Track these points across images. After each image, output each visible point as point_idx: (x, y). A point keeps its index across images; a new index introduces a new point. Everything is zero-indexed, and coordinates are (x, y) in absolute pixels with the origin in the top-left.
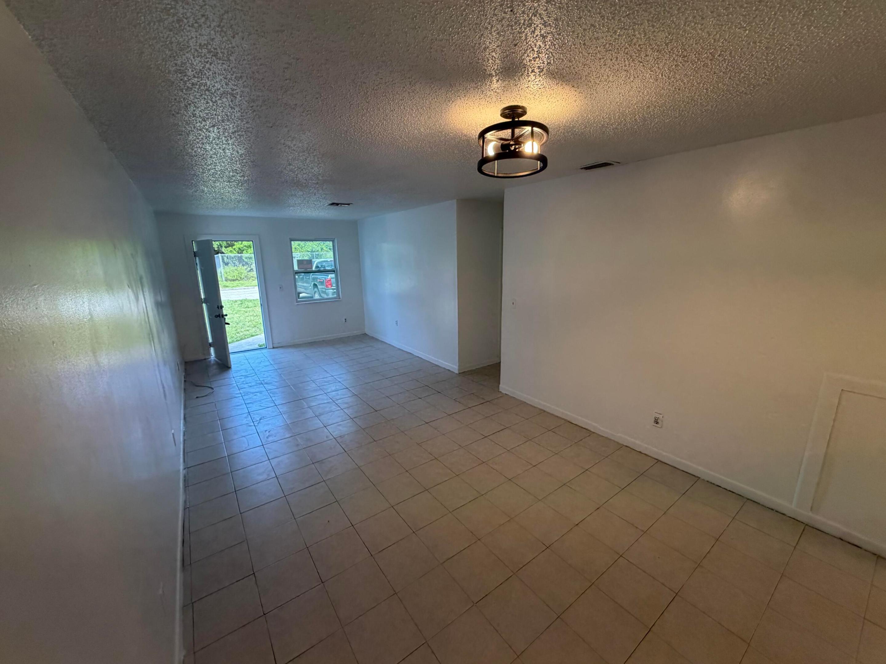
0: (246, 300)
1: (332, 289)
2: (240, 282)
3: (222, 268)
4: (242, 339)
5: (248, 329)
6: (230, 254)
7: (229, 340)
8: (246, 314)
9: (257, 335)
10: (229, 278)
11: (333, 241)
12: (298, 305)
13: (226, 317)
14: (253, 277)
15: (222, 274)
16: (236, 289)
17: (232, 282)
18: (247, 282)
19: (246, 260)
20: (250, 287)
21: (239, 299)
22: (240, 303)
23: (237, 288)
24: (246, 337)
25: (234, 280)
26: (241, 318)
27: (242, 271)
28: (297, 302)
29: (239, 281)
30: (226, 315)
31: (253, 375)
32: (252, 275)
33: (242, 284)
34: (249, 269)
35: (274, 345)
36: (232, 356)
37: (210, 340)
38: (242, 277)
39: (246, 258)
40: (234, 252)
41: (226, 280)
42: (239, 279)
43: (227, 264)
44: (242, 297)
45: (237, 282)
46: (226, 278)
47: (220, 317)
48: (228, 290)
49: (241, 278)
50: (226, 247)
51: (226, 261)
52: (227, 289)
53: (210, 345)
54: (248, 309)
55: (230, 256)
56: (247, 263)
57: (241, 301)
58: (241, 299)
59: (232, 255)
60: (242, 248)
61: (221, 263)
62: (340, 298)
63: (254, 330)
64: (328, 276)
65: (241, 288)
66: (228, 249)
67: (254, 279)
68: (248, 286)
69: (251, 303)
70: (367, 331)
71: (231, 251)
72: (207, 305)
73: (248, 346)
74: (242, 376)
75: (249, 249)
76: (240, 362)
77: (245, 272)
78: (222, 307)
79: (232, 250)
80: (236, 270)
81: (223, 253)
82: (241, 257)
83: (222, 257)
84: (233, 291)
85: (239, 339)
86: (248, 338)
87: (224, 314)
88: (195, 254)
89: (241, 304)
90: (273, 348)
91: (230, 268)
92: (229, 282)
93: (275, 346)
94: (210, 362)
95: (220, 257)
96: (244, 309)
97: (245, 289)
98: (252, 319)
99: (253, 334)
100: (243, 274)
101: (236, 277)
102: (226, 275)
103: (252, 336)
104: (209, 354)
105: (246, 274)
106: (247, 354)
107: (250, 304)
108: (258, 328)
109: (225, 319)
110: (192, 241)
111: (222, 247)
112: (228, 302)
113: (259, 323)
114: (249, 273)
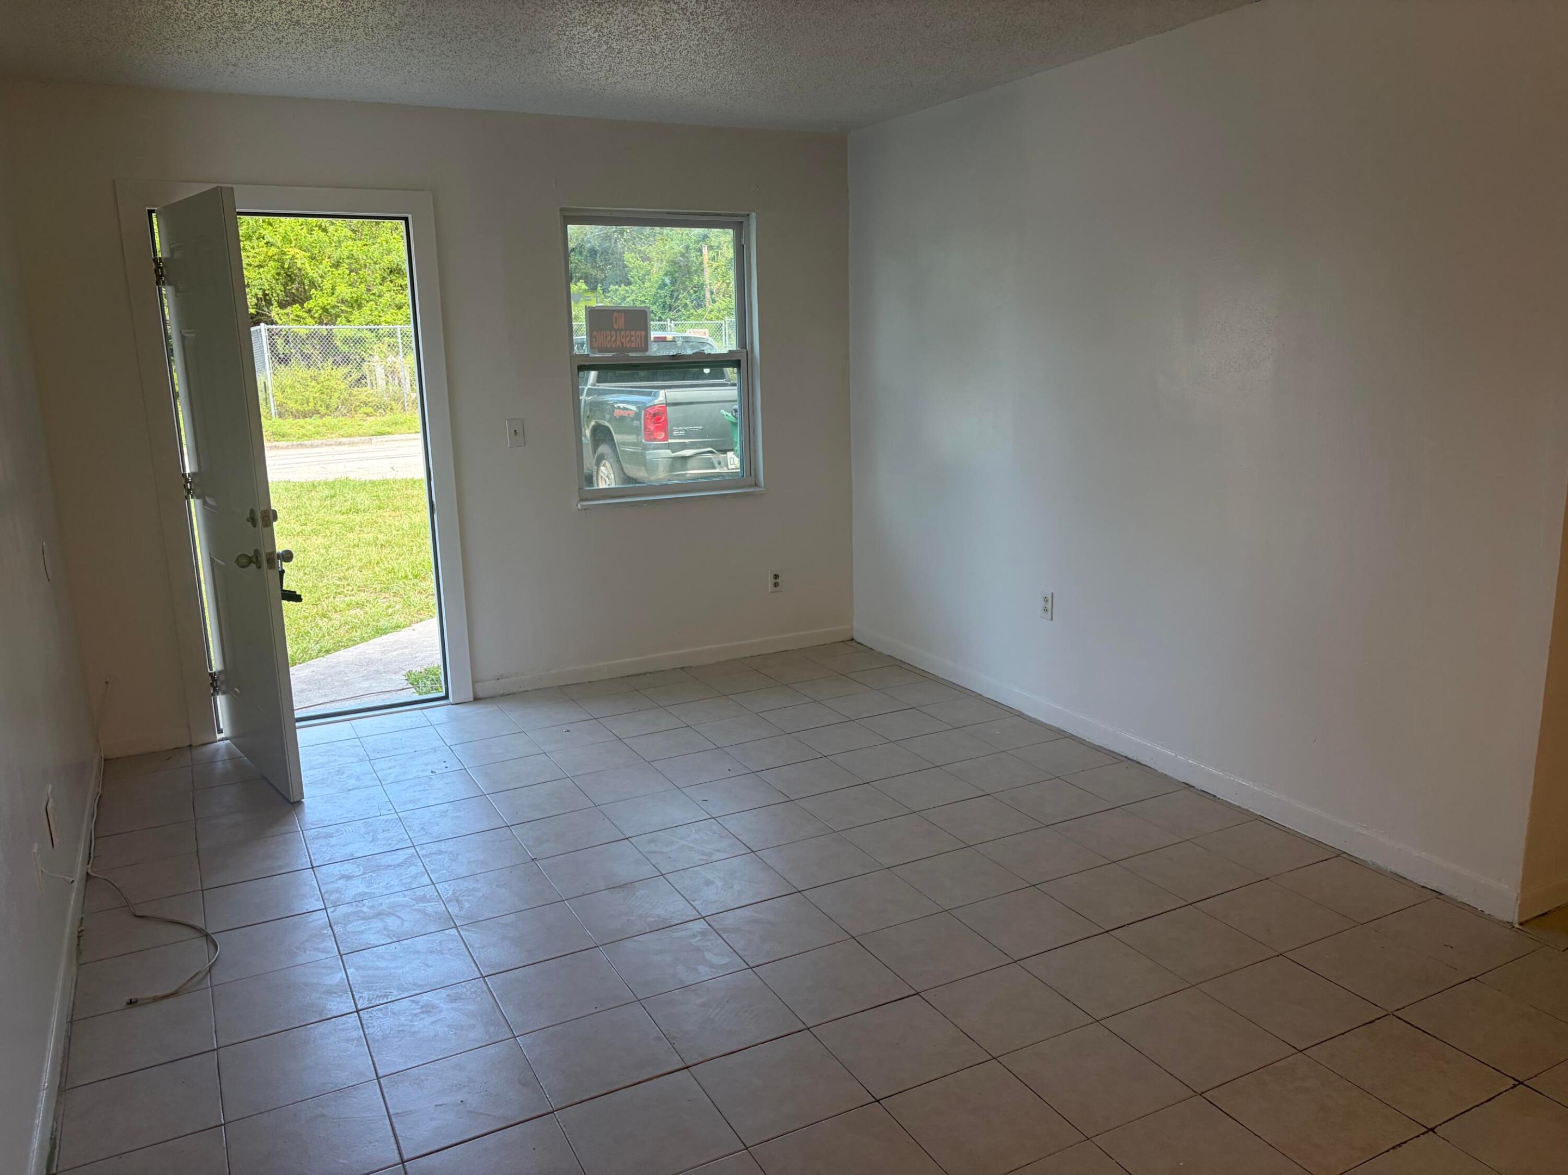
0: (345, 483)
1: (669, 446)
2: (327, 419)
3: (268, 371)
4: (338, 646)
5: (362, 596)
6: (295, 327)
7: (292, 649)
8: (351, 536)
9: (397, 627)
10: (291, 404)
11: (739, 227)
12: (586, 509)
13: (285, 566)
14: (366, 404)
15: (270, 391)
16: (312, 446)
17: (301, 421)
18: (348, 421)
19: (345, 349)
20: (357, 439)
21: (322, 478)
22: (327, 492)
23: (315, 442)
24: (356, 634)
25: (305, 415)
26: (335, 552)
27: (333, 383)
28: (582, 500)
29: (322, 416)
30: (288, 556)
31: (402, 856)
32: (363, 397)
33: (332, 429)
34: (356, 375)
35: (478, 685)
36: (305, 736)
37: (216, 664)
38: (334, 402)
39: (346, 341)
40: (309, 320)
41: (280, 415)
42: (323, 410)
43: (284, 360)
44: (335, 472)
45: (316, 420)
46: (281, 405)
47: (259, 567)
48: (287, 447)
49: (328, 407)
50: (282, 305)
51: (281, 350)
52: (282, 443)
53: (215, 684)
54: (358, 518)
55: (296, 335)
56: (347, 360)
57: (331, 485)
58: (331, 478)
59: (302, 330)
60: (334, 307)
61: (267, 354)
62: (756, 485)
63: (382, 603)
64: (656, 396)
65: (330, 441)
66: (288, 310)
67: (369, 410)
68: (350, 436)
69: (362, 495)
70: (863, 631)
71: (298, 319)
72: (205, 503)
73: (366, 678)
74: (352, 859)
75: (356, 312)
76: (340, 772)
77: (343, 386)
78: (271, 516)
79: (301, 313)
80: (314, 378)
81: (273, 323)
82: (330, 335)
83: (271, 335)
84: (300, 451)
85: (327, 643)
86: (363, 640)
87: (281, 546)
88: (160, 273)
89: (332, 497)
90: (476, 699)
91: (297, 372)
92: (291, 420)
93: (482, 691)
94: (212, 760)
95: (264, 335)
96: (342, 518)
97: (340, 444)
98: (375, 557)
99: (383, 623)
100: (337, 395)
101: (311, 404)
102: (280, 397)
103: (380, 632)
104: (211, 724)
105: (346, 395)
106: (365, 725)
107: (363, 499)
108: (395, 594)
109: (282, 572)
110: (150, 212)
111: (269, 303)
112: (287, 490)
113: (402, 574)
114: (355, 391)
